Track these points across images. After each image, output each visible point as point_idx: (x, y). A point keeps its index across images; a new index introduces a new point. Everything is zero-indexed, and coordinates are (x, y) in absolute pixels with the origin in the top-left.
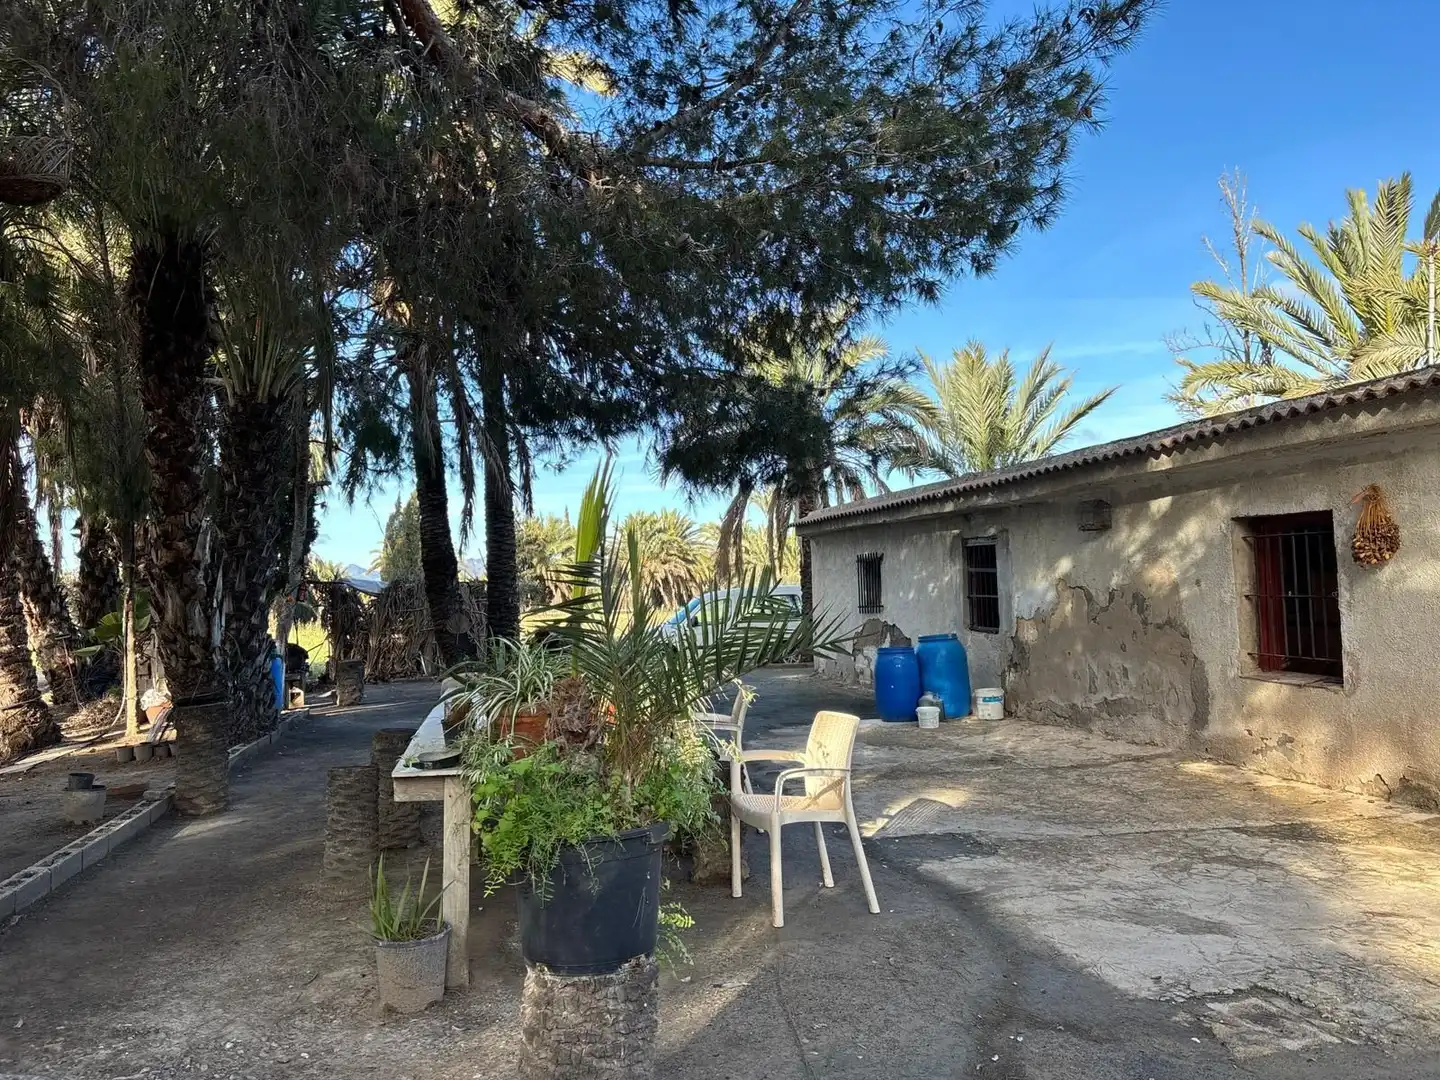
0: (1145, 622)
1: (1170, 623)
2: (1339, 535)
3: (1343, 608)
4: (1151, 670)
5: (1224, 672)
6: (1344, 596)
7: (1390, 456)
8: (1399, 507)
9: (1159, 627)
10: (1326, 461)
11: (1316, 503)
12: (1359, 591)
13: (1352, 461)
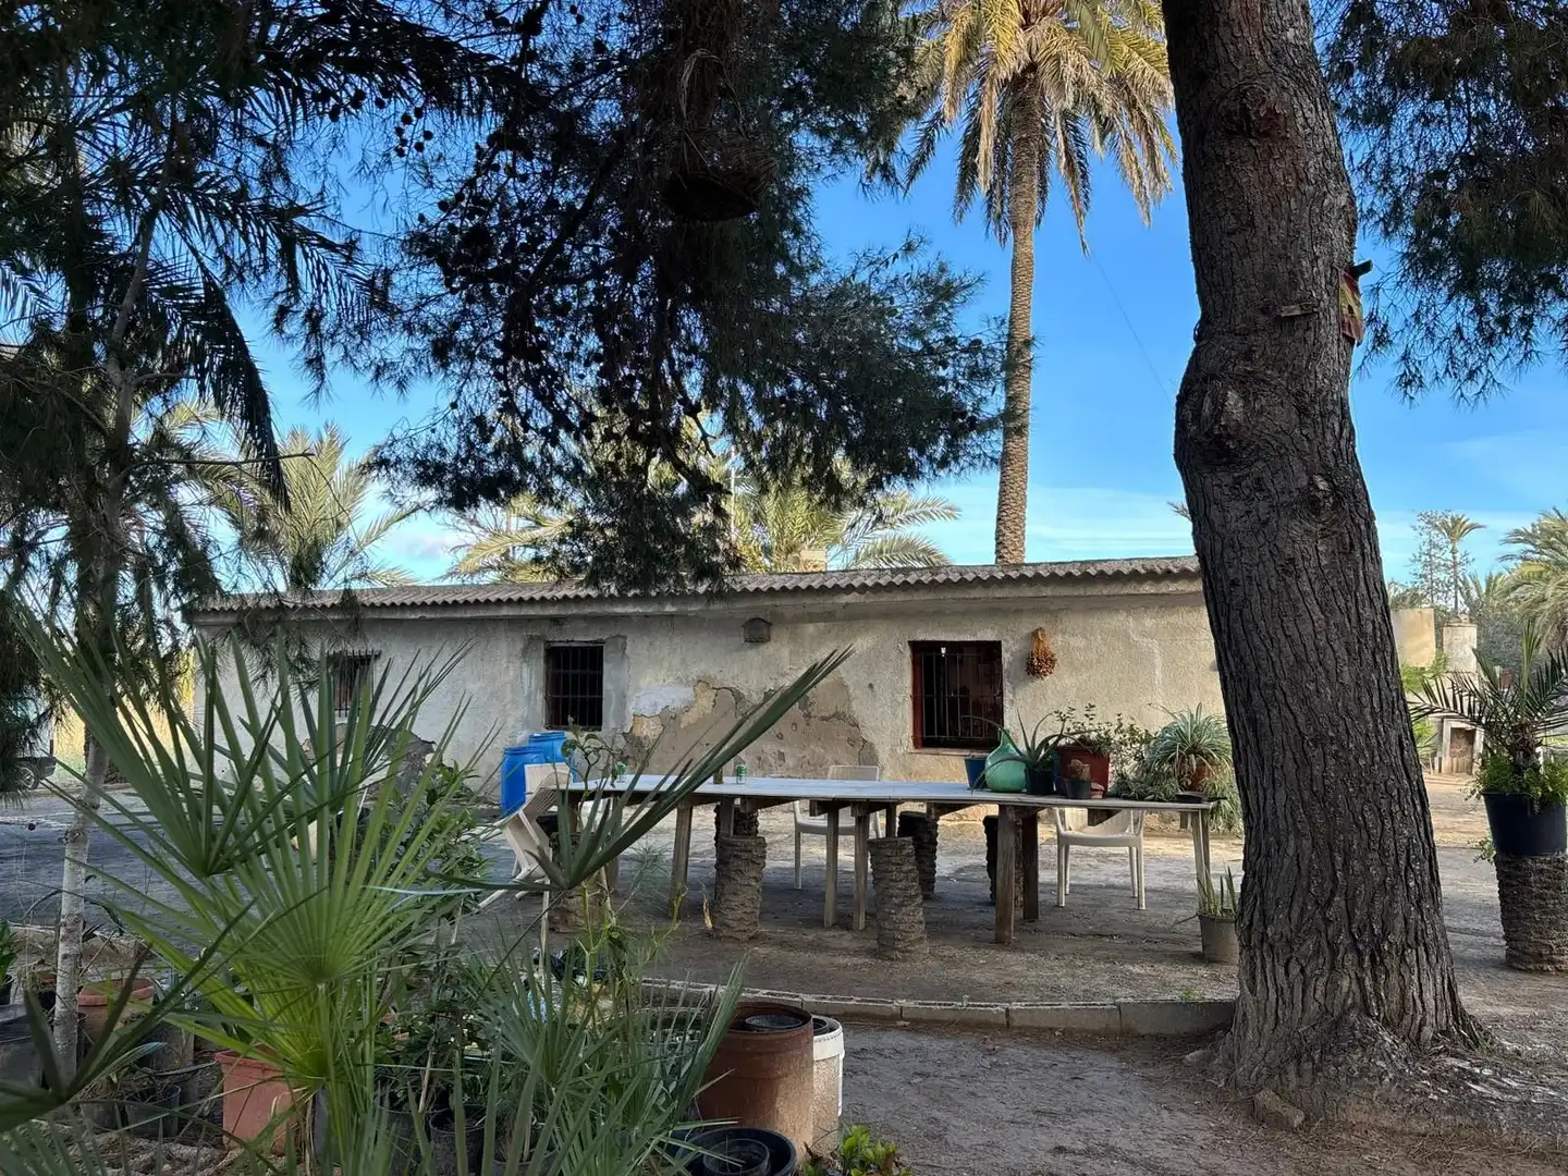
0: (808, 716)
1: (837, 715)
2: (1006, 657)
3: (1006, 704)
4: (814, 752)
5: (893, 751)
6: (1008, 696)
7: (1052, 612)
8: (1055, 643)
9: (823, 719)
10: (995, 611)
11: (987, 635)
12: (1020, 694)
13: (1018, 612)
